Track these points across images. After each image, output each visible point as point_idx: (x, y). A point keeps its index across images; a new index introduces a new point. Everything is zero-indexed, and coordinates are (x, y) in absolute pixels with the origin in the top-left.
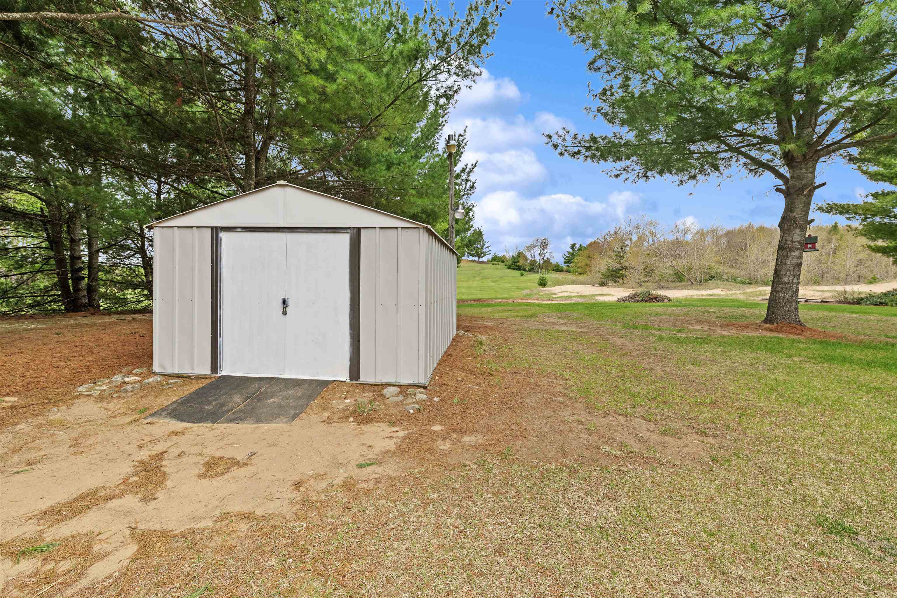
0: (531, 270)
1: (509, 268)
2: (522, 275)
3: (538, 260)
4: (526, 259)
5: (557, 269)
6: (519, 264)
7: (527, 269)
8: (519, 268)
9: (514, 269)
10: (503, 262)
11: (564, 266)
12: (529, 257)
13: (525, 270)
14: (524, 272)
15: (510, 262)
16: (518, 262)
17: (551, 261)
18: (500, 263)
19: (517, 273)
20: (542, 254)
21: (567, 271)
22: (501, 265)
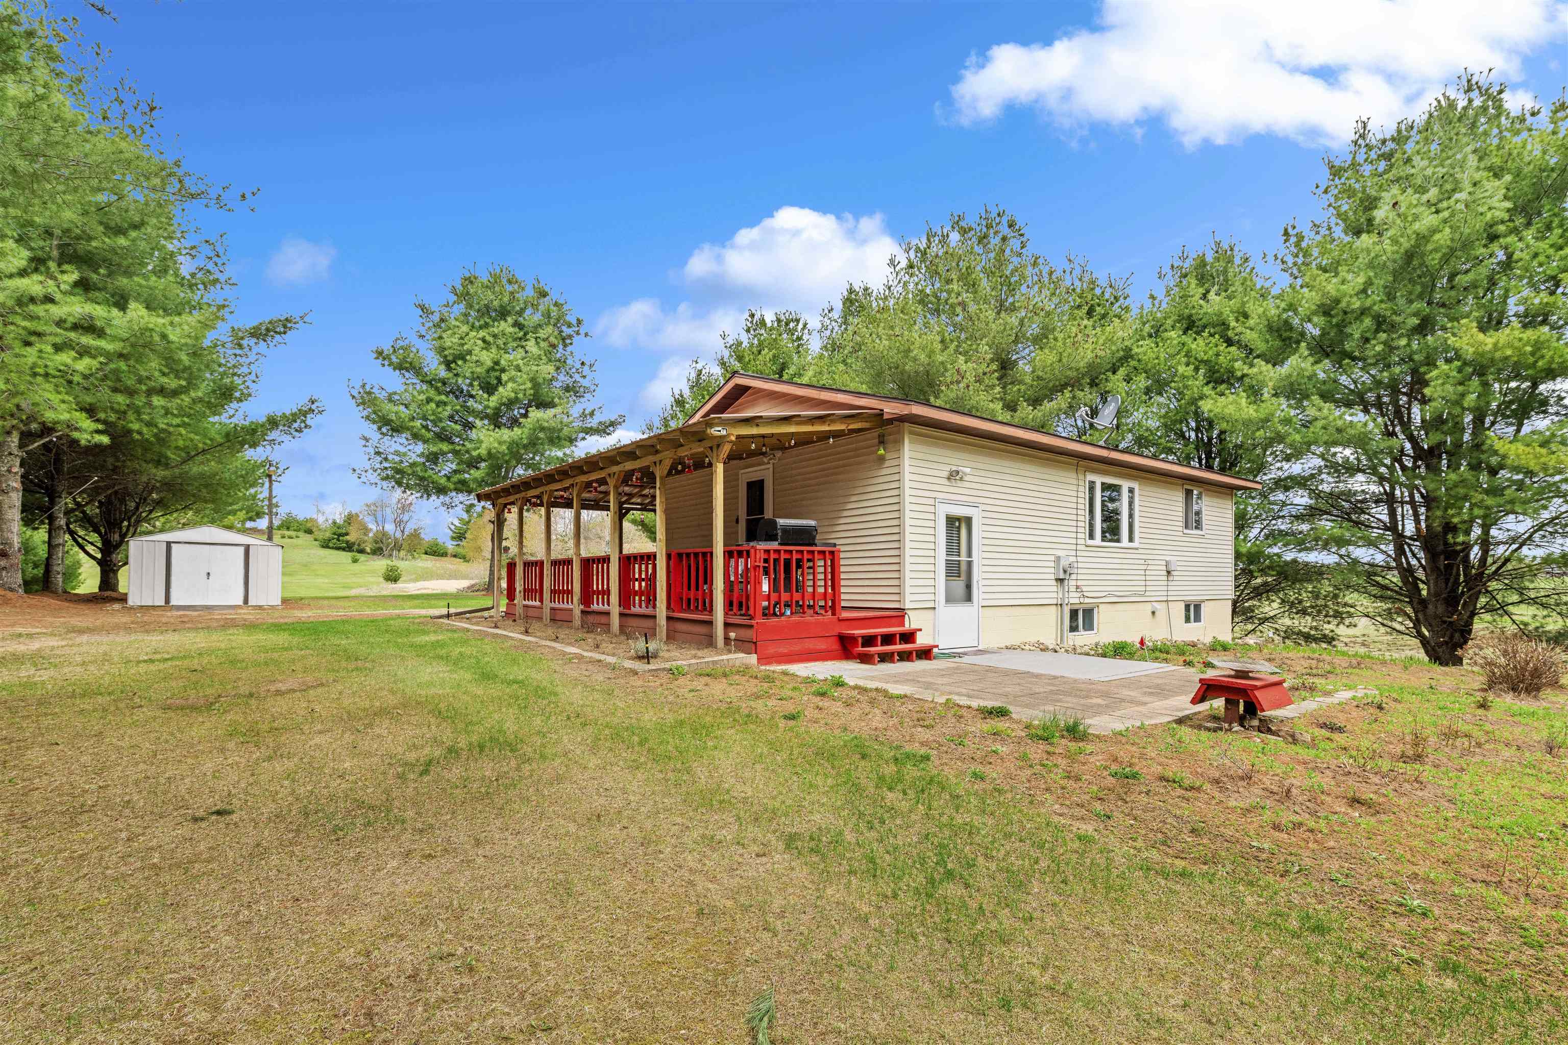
0: (377, 551)
1: (325, 545)
2: (355, 561)
3: (391, 533)
4: (366, 530)
5: (435, 551)
6: (348, 538)
7: (368, 550)
8: (349, 547)
9: (338, 549)
10: (309, 532)
11: (450, 546)
12: (372, 526)
13: (362, 551)
14: (358, 556)
15: (328, 535)
16: (347, 534)
17: (422, 536)
18: (301, 534)
19: (345, 557)
20: (401, 521)
21: (455, 556)
22: (305, 539)
